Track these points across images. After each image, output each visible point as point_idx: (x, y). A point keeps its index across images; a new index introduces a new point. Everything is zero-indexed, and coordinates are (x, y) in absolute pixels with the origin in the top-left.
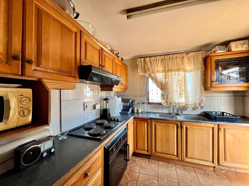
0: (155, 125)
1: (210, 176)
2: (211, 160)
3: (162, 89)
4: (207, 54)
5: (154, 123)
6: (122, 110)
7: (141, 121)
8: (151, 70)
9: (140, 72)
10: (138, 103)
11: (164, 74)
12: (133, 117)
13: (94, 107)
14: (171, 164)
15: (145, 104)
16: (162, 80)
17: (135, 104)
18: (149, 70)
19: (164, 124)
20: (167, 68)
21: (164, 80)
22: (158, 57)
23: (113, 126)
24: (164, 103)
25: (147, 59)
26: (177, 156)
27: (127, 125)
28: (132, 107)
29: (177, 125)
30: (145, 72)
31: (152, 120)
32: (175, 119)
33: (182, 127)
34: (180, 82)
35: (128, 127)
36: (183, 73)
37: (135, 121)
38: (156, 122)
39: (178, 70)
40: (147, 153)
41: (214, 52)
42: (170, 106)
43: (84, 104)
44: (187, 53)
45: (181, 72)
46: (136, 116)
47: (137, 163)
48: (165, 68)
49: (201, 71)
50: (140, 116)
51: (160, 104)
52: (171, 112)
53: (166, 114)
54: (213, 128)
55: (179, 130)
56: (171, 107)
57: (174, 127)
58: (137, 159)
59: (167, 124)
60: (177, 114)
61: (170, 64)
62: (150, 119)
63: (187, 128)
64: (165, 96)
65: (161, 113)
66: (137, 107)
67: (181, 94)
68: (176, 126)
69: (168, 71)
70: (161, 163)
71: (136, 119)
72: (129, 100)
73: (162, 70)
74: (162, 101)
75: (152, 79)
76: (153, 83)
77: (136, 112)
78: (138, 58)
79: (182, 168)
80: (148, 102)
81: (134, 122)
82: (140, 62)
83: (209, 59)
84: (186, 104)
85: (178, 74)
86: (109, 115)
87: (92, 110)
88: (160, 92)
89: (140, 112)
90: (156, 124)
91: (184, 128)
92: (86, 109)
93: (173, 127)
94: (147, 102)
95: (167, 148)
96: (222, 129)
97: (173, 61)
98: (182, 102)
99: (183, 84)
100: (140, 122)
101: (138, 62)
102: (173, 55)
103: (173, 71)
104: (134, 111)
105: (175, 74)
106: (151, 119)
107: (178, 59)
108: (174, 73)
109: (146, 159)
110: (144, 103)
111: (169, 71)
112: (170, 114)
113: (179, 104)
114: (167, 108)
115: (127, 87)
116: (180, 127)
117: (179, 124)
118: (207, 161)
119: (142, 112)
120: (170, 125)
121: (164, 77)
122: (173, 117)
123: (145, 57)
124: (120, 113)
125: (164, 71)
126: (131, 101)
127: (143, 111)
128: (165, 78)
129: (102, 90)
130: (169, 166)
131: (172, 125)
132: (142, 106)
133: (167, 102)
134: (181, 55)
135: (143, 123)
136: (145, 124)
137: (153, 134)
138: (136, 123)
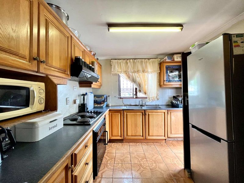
0: (127, 115)
1: (163, 146)
2: (164, 135)
4: (161, 61)
5: (125, 113)
12: (109, 110)
13: (75, 102)
14: (138, 143)
17: (109, 99)
19: (133, 113)
23: (95, 116)
26: (143, 136)
27: (105, 116)
28: (106, 101)
29: (142, 113)
33: (145, 114)
35: (106, 118)
38: (128, 112)
40: (121, 138)
41: (165, 60)
43: (67, 99)
44: (149, 59)
45: (145, 73)
46: (111, 108)
47: (113, 147)
49: (157, 73)
52: (138, 104)
54: (165, 113)
55: (144, 117)
58: (113, 144)
59: (136, 113)
60: (142, 106)
63: (149, 115)
68: (141, 114)
70: (131, 144)
71: (111, 111)
72: (103, 96)
78: (111, 59)
79: (146, 144)
80: (120, 97)
81: (109, 113)
83: (162, 64)
86: (87, 109)
87: (73, 104)
90: (127, 113)
91: (147, 114)
92: (68, 103)
93: (140, 115)
94: (119, 97)
95: (136, 131)
96: (169, 113)
100: (115, 113)
101: (112, 62)
102: (139, 59)
104: (109, 105)
106: (123, 110)
109: (120, 143)
115: (101, 84)
117: (144, 112)
118: (161, 136)
120: (138, 113)
126: (105, 96)
129: (80, 86)
130: (137, 145)
134: (145, 60)
135: (117, 114)
136: (119, 114)
137: (125, 122)
138: (111, 114)
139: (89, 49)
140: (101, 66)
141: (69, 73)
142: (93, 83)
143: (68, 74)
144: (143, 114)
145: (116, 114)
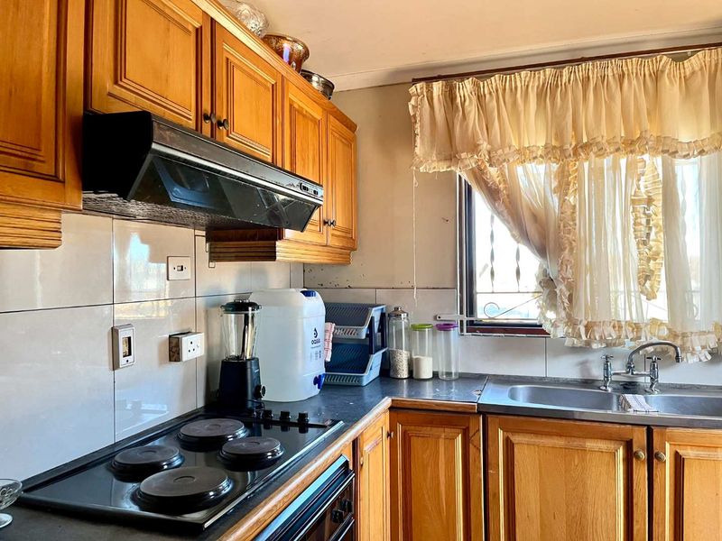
0: (509, 446)
3: (542, 251)
5: (501, 432)
6: (329, 366)
7: (431, 423)
8: (485, 146)
9: (426, 160)
10: (414, 328)
11: (555, 167)
12: (387, 402)
13: (174, 351)
15: (454, 332)
16: (545, 197)
17: (399, 333)
18: (474, 148)
19: (560, 442)
20: (570, 132)
21: (556, 200)
22: (523, 73)
23: (274, 453)
24: (554, 325)
25: (466, 88)
27: (355, 443)
28: (383, 346)
29: (629, 445)
30: (451, 157)
31: (490, 419)
32: (614, 411)
33: (653, 457)
34: (640, 208)
35: (362, 460)
36: (659, 160)
37: (399, 427)
38: (514, 432)
39: (630, 145)
42: (588, 343)
43: (114, 332)
44: (680, 51)
45: (646, 157)
46: (404, 395)
48: (560, 135)
50: (429, 395)
51: (534, 330)
52: (597, 373)
53: (567, 383)
55: (641, 473)
56: (595, 346)
57: (614, 455)
59: (576, 443)
60: (630, 387)
61: (587, 114)
62: (479, 413)
63: (679, 462)
64: (561, 288)
65: (541, 380)
66: (409, 350)
67: (646, 276)
68: (621, 453)
69: (576, 153)
71: (403, 416)
72: (365, 309)
73: (542, 143)
74: (542, 314)
75: (492, 194)
76: (496, 219)
77: (404, 374)
78: (416, 81)
80: (471, 323)
81: (393, 428)
82: (425, 103)
84: (679, 330)
85: (631, 166)
86: (259, 391)
87: (161, 363)
88: (532, 264)
89: (426, 373)
90: (515, 439)
91: (668, 458)
92: (123, 361)
93: (607, 458)
94: (465, 319)
97: (603, 93)
98: (654, 321)
99: (659, 219)
100: (427, 430)
101: (413, 102)
102: (604, 62)
103: (601, 152)
104: (396, 371)
105: (615, 167)
106: (486, 412)
107: (633, 87)
108: (607, 162)
110: (446, 327)
111: (582, 148)
112: (588, 383)
113: (637, 327)
114: (574, 350)
115: (354, 241)
116: (643, 455)
117: (639, 437)
119: (436, 375)
120: (591, 444)
121: (555, 184)
122: (605, 401)
123: (450, 77)
124: (317, 381)
125: (555, 151)
126: (375, 314)
127: (442, 369)
128: (563, 187)
129: (215, 256)
131: (603, 445)
132: (434, 341)
133: (571, 321)
134: (649, 65)
135: (443, 433)
136: (453, 439)
137: (496, 496)
138: (404, 433)
139: (254, 24)
140: (352, 127)
141: (68, 170)
142: (288, 233)
143: (54, 178)
144: (630, 457)
145: (439, 437)
